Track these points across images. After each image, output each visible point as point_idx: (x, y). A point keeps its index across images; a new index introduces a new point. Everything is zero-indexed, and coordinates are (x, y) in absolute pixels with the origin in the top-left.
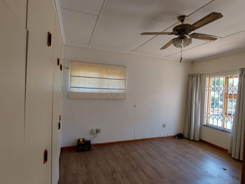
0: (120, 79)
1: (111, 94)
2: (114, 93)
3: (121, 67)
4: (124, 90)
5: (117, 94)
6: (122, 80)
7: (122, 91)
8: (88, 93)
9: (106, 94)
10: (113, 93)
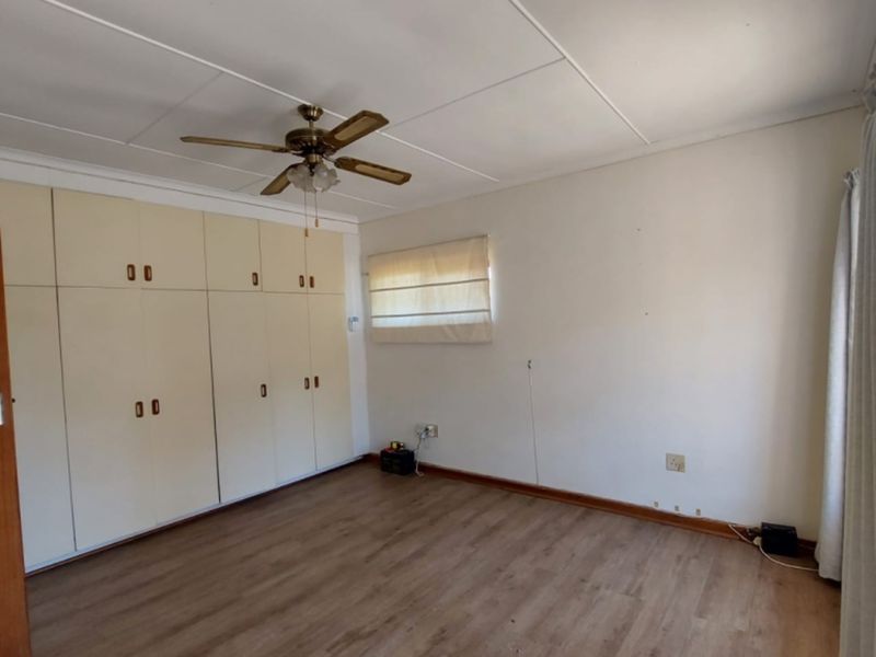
0: (471, 278)
1: (452, 327)
2: (461, 325)
3: (473, 241)
4: (486, 313)
5: (469, 327)
6: (478, 283)
7: (480, 317)
8: (402, 330)
9: (439, 329)
10: (456, 323)
